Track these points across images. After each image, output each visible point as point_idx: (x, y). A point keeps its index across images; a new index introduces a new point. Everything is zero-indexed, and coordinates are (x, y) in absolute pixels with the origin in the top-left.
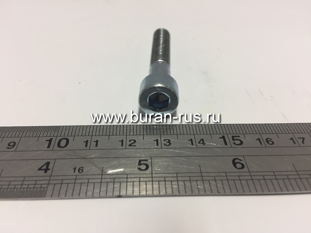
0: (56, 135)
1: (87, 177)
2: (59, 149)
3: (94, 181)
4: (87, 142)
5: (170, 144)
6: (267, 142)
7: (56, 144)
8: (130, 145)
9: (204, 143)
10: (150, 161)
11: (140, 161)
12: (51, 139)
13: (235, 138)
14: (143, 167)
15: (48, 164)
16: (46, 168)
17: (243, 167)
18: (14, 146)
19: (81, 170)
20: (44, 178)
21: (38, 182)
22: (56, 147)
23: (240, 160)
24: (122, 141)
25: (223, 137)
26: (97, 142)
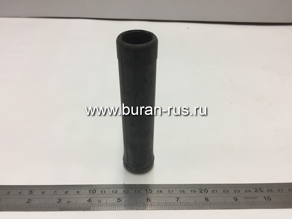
0: (91, 188)
1: (102, 204)
2: (93, 194)
3: (104, 205)
4: (102, 191)
5: (128, 192)
6: (160, 192)
7: (92, 192)
8: (115, 193)
9: (139, 192)
10: (121, 198)
11: (118, 199)
12: (90, 190)
13: (150, 190)
14: (119, 201)
15: (90, 199)
16: (90, 201)
17: (150, 201)
18: (79, 192)
19: (100, 201)
20: (90, 204)
21: (88, 205)
22: (92, 193)
23: (150, 198)
24: (113, 191)
25: (146, 190)
26: (105, 191)
